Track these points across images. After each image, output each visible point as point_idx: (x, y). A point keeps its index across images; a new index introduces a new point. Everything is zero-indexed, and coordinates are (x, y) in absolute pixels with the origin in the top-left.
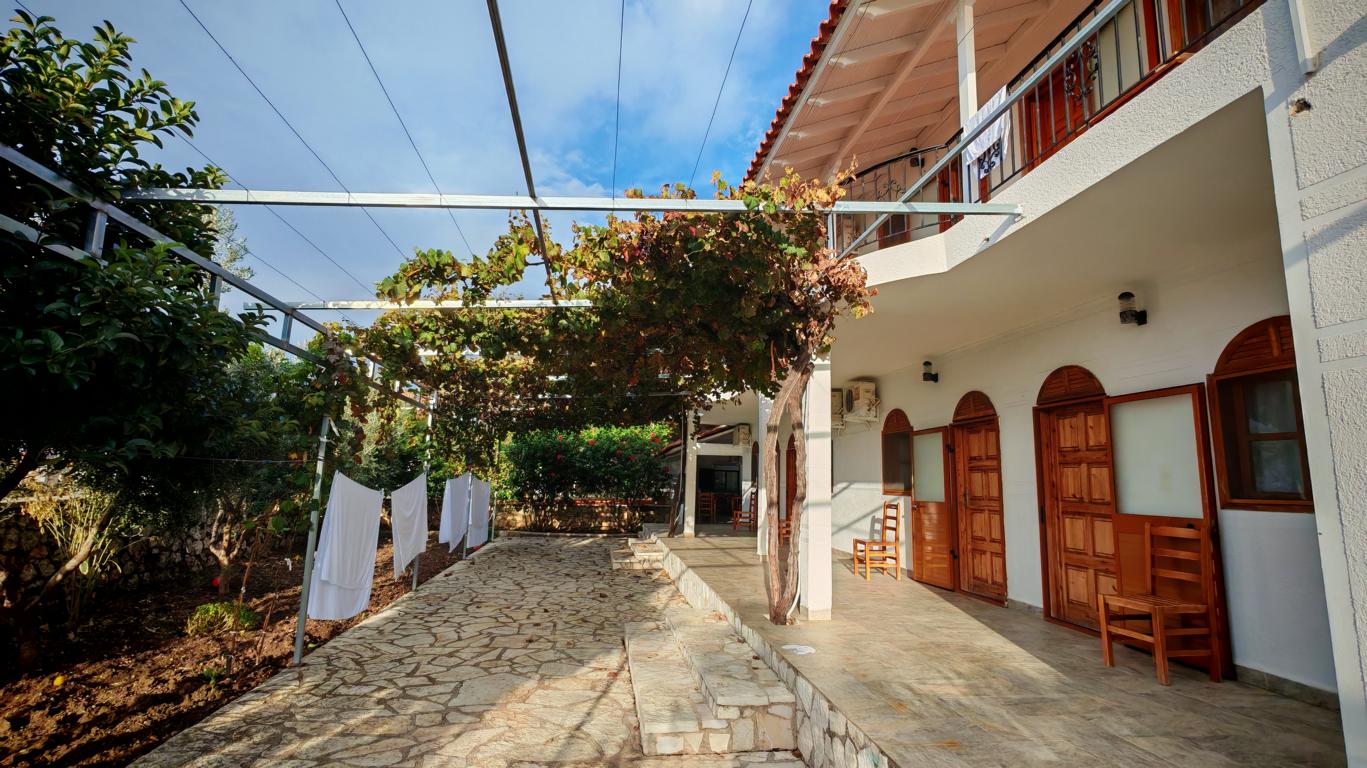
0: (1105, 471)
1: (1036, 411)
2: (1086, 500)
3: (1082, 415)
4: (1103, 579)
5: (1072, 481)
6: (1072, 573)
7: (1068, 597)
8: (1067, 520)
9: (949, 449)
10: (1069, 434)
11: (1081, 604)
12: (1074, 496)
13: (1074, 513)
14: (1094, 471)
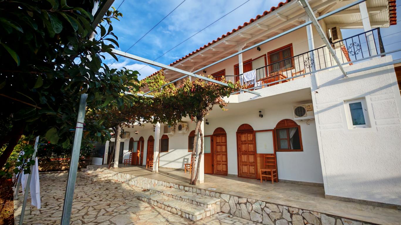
0: (252, 146)
1: (237, 133)
2: (247, 151)
3: (247, 134)
4: (251, 167)
5: (244, 148)
6: (243, 166)
7: (242, 171)
8: (243, 156)
9: (212, 141)
10: (243, 138)
11: (245, 173)
12: (245, 150)
13: (244, 154)
14: (249, 145)
